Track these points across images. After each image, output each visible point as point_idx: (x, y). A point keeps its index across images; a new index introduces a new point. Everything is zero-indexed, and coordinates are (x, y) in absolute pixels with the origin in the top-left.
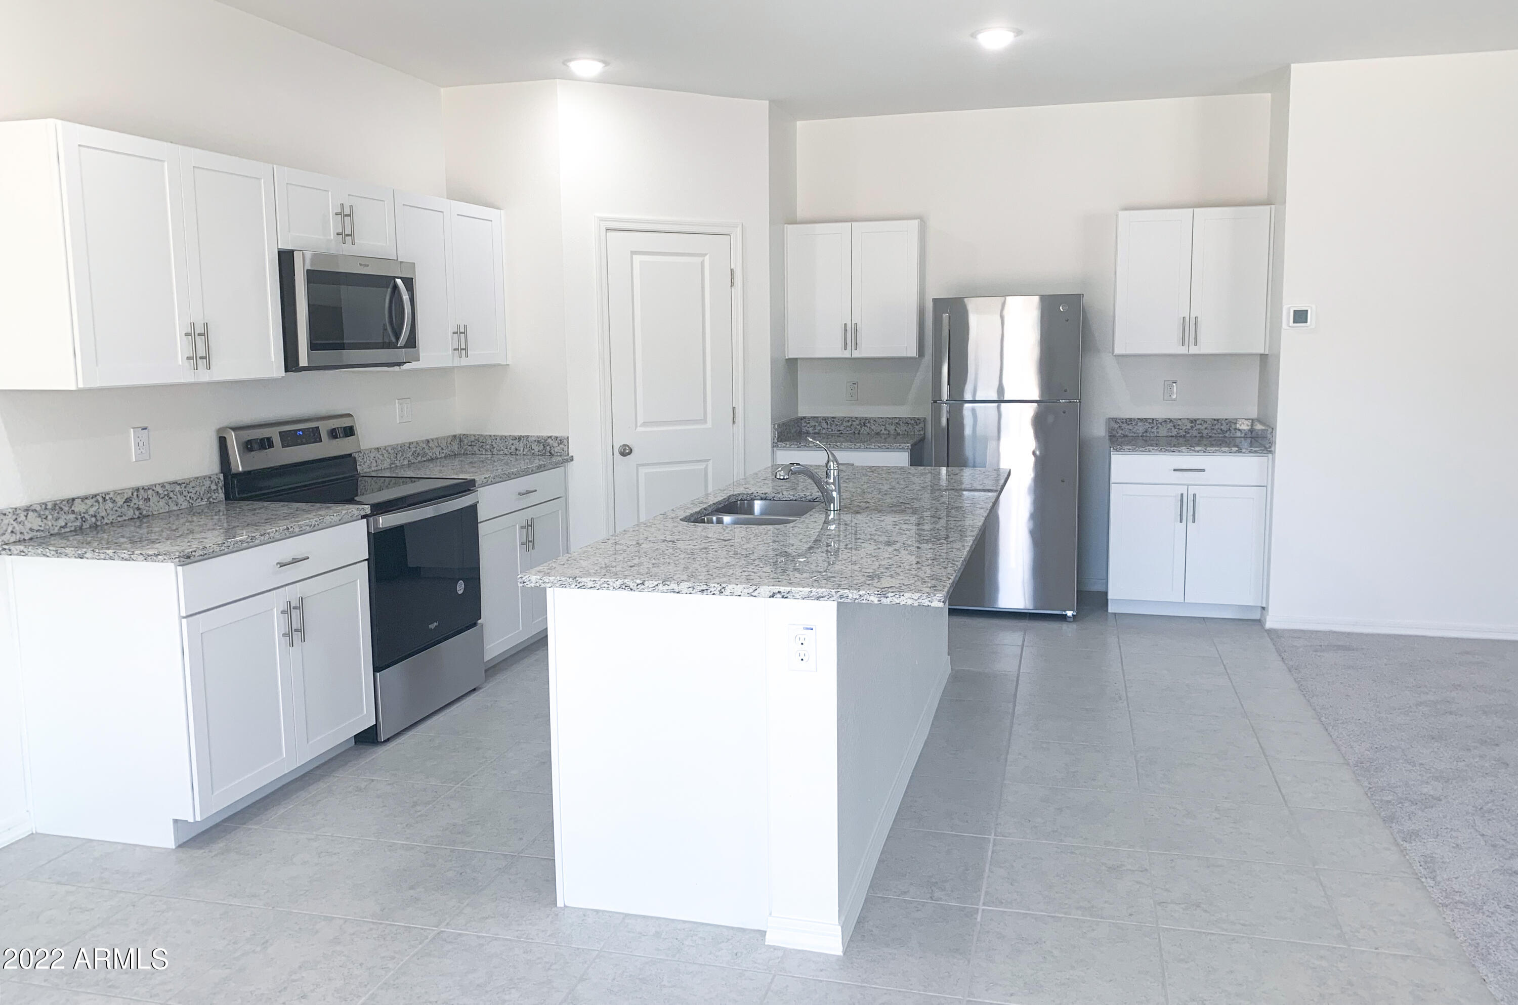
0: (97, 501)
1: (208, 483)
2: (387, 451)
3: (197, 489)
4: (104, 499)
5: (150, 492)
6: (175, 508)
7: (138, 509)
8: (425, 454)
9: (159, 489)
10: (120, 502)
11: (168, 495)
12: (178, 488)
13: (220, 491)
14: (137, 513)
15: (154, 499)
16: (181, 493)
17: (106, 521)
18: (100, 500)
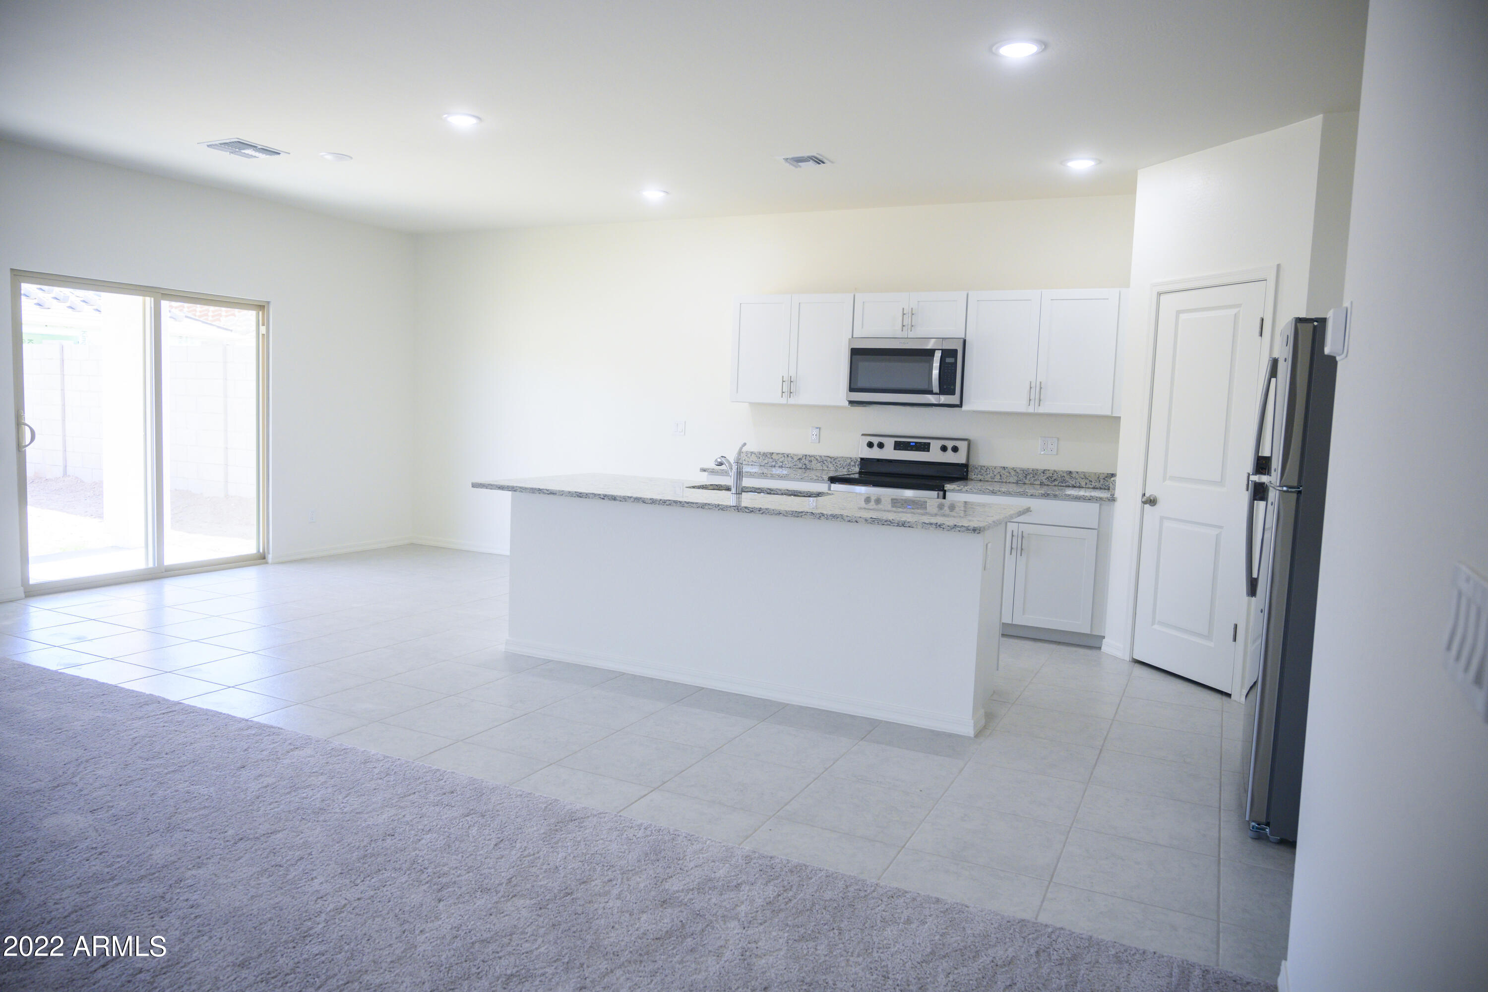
0: (784, 456)
1: (849, 461)
2: (1015, 471)
3: (842, 462)
4: (788, 456)
5: (813, 458)
6: (826, 469)
7: (805, 465)
8: (1064, 481)
9: (819, 459)
10: (796, 459)
11: (823, 462)
12: (829, 459)
13: (857, 466)
14: (804, 466)
15: (814, 462)
16: (831, 462)
17: (787, 466)
18: (786, 456)
